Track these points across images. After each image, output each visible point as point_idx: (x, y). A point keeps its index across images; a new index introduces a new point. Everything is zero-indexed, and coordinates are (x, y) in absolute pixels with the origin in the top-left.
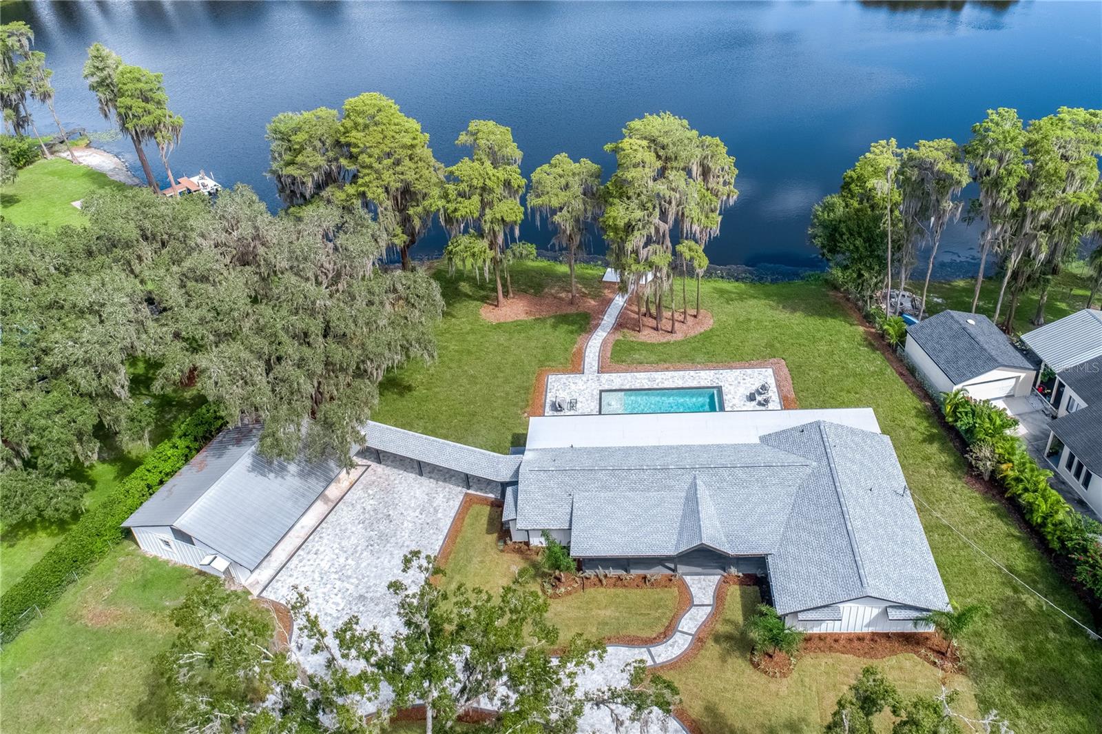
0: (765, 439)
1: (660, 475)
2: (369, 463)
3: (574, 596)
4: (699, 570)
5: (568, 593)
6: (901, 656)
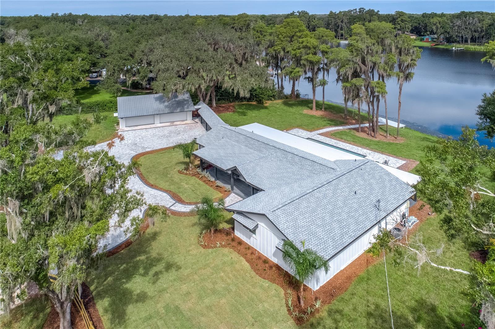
0: (336, 161)
2: (198, 122)
3: (187, 176)
4: (243, 195)
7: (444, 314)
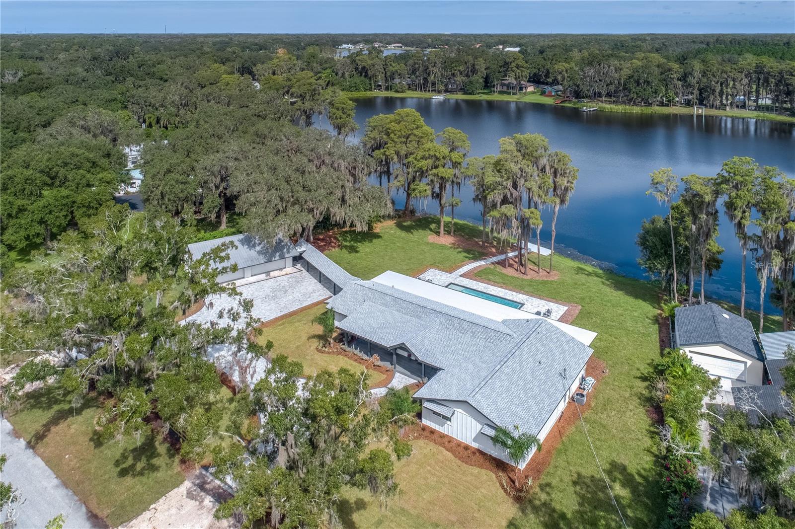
0: (504, 322)
1: (419, 309)
2: (302, 269)
3: (331, 355)
4: (409, 373)
5: (329, 353)
6: (484, 471)
7: (634, 472)
